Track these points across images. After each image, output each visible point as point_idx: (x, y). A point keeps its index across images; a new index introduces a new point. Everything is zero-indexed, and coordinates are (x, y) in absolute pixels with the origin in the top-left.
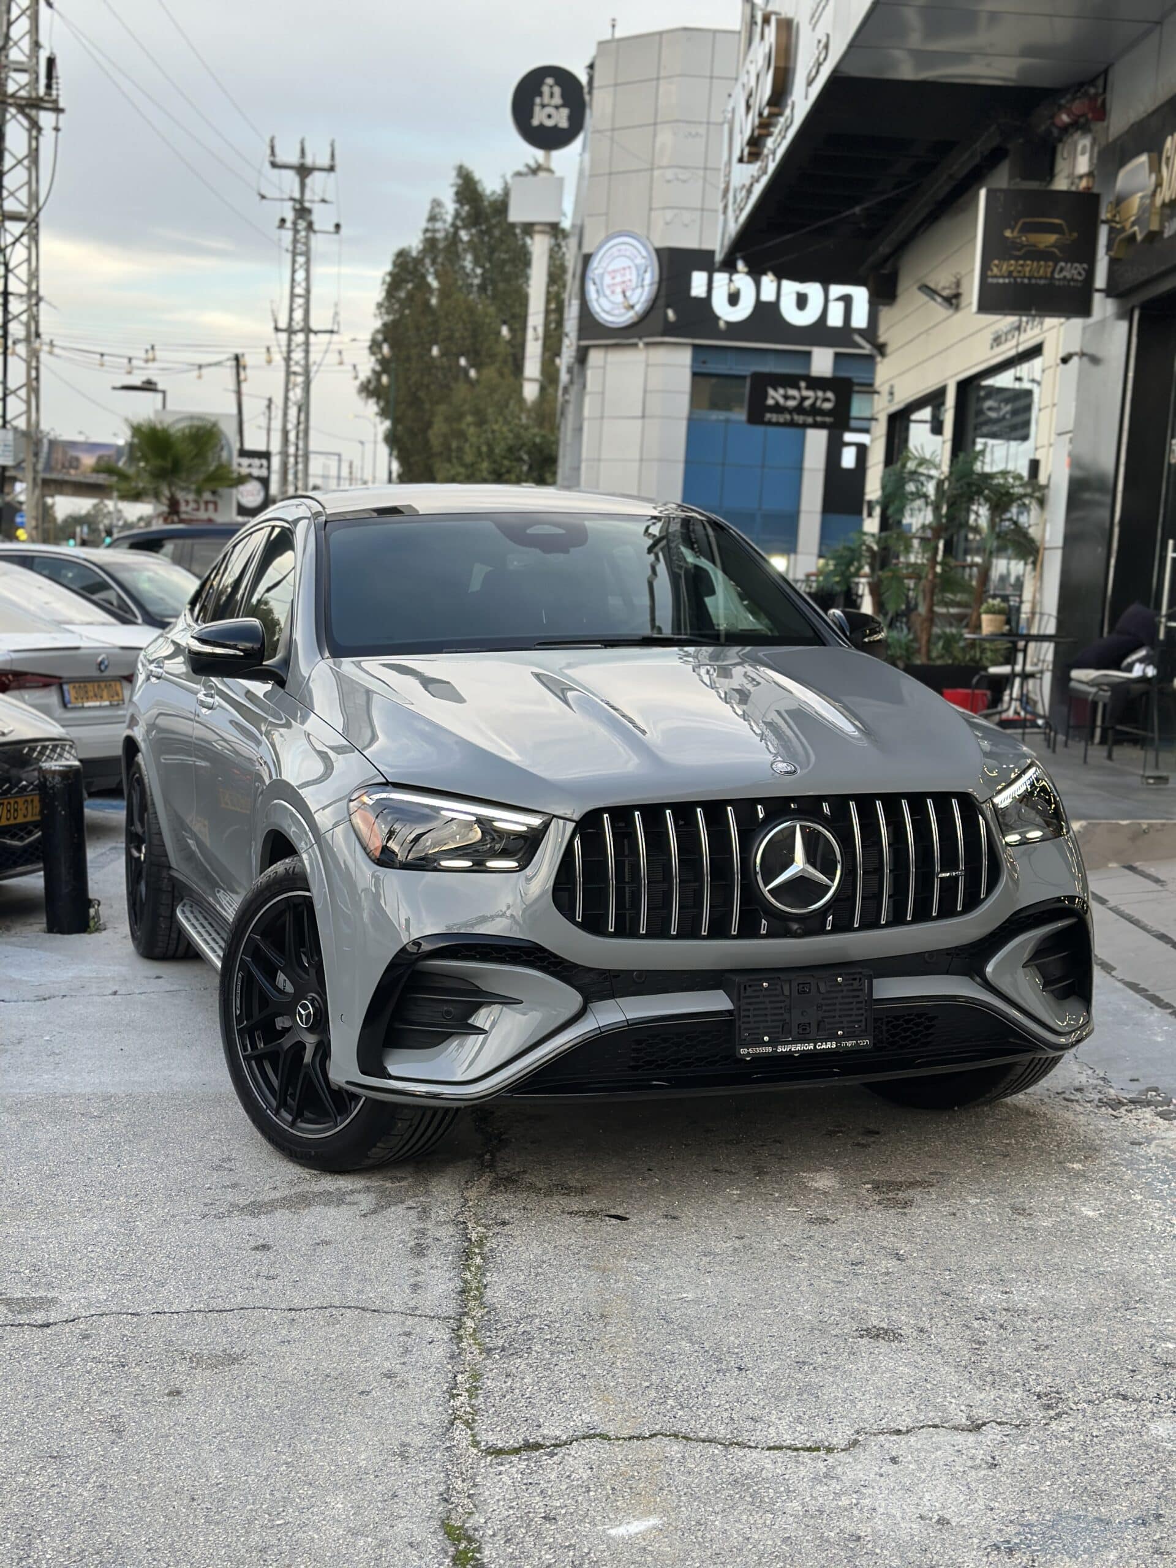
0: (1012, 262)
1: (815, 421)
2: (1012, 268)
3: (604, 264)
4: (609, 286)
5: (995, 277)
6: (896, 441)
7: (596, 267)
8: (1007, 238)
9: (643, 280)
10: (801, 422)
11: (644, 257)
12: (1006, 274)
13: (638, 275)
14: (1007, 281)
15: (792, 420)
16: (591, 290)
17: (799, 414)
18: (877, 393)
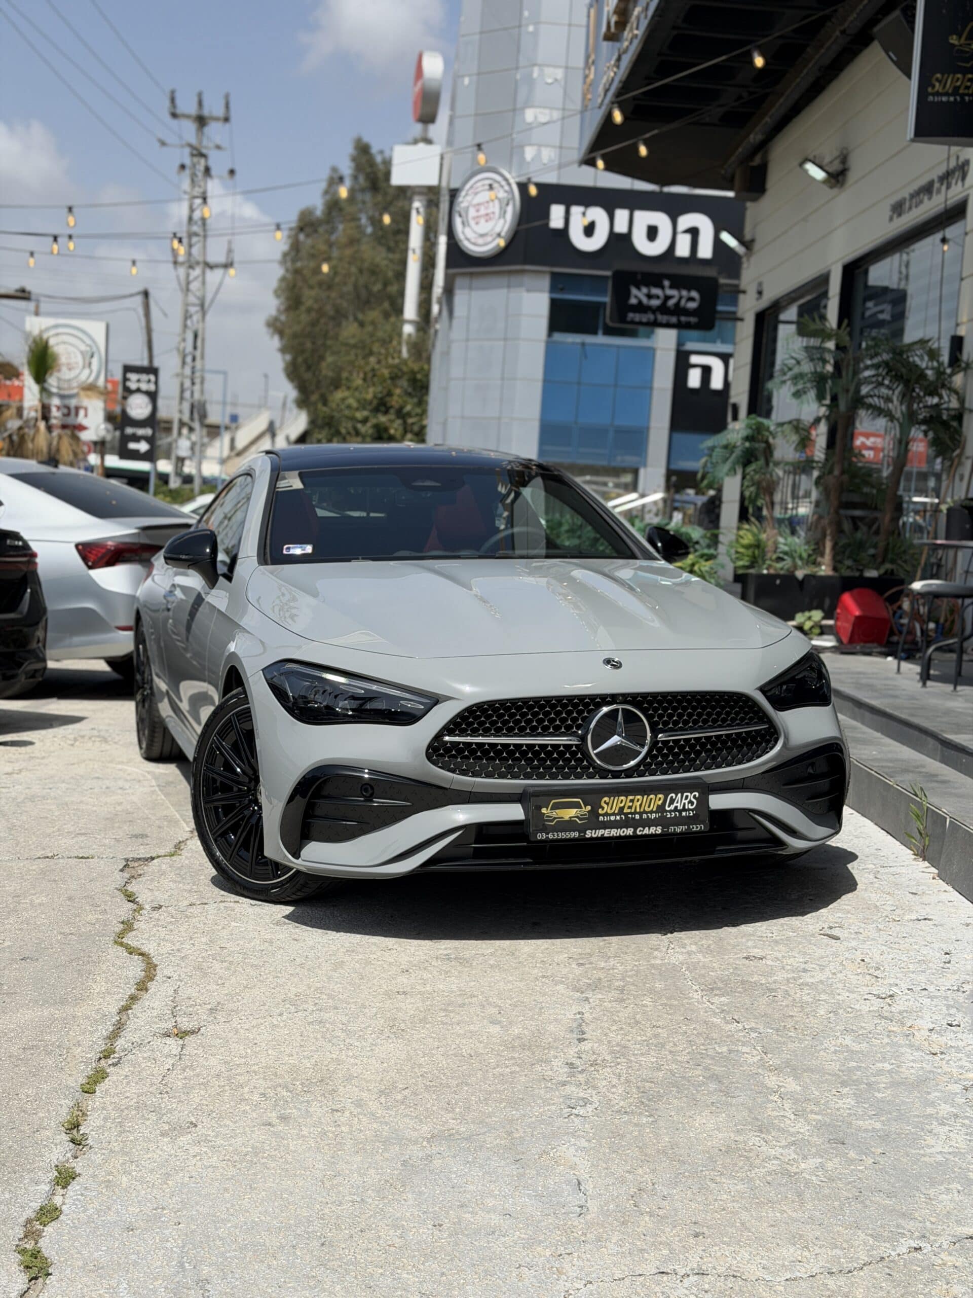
0: (959, 76)
1: (679, 321)
2: (958, 84)
3: (469, 198)
4: (474, 218)
5: (938, 94)
6: (764, 341)
7: (463, 201)
8: (953, 45)
9: (505, 212)
10: (664, 322)
11: (506, 191)
12: (950, 91)
13: (501, 208)
14: (952, 99)
15: (656, 319)
16: (458, 221)
17: (662, 314)
18: (744, 292)
